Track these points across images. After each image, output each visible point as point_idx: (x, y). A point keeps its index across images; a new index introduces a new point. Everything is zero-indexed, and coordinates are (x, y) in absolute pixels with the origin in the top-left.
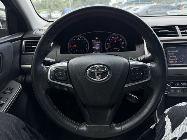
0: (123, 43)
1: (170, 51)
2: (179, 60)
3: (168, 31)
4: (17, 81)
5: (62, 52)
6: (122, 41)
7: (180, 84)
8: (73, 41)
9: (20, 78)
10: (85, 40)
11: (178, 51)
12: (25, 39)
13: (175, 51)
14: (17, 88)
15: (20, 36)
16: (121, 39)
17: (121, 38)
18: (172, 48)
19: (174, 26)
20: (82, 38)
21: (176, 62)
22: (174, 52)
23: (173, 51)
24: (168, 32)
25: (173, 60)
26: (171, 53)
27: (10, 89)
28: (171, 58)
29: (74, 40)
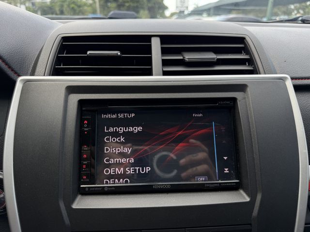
1: (111, 130)
11: (140, 129)
13: (131, 129)
18: (121, 116)
19: (148, 38)
21: (131, 171)
22: (124, 134)
23: (121, 130)
26: (116, 134)
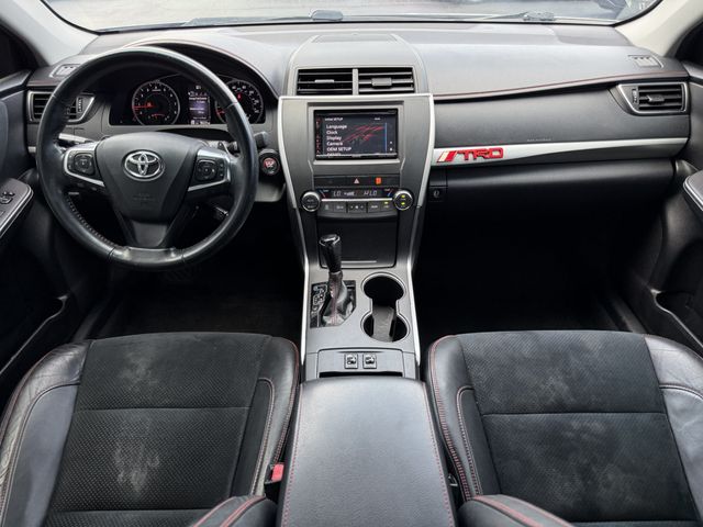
0: (257, 101)
1: (330, 127)
2: (345, 145)
3: (333, 81)
4: (23, 180)
5: (113, 121)
6: (255, 96)
7: (342, 194)
8: (145, 92)
9: (29, 174)
10: (170, 92)
11: (345, 127)
12: (33, 89)
13: (341, 127)
14: (24, 194)
15: (21, 82)
16: (251, 92)
17: (252, 89)
18: (335, 119)
19: (350, 70)
20: (163, 87)
21: (341, 149)
22: (337, 130)
23: (335, 127)
24: (331, 84)
25: (335, 146)
26: (333, 130)
27: (8, 195)
28: (331, 141)
29: (145, 90)
